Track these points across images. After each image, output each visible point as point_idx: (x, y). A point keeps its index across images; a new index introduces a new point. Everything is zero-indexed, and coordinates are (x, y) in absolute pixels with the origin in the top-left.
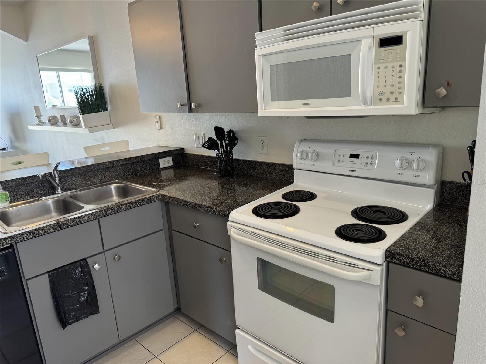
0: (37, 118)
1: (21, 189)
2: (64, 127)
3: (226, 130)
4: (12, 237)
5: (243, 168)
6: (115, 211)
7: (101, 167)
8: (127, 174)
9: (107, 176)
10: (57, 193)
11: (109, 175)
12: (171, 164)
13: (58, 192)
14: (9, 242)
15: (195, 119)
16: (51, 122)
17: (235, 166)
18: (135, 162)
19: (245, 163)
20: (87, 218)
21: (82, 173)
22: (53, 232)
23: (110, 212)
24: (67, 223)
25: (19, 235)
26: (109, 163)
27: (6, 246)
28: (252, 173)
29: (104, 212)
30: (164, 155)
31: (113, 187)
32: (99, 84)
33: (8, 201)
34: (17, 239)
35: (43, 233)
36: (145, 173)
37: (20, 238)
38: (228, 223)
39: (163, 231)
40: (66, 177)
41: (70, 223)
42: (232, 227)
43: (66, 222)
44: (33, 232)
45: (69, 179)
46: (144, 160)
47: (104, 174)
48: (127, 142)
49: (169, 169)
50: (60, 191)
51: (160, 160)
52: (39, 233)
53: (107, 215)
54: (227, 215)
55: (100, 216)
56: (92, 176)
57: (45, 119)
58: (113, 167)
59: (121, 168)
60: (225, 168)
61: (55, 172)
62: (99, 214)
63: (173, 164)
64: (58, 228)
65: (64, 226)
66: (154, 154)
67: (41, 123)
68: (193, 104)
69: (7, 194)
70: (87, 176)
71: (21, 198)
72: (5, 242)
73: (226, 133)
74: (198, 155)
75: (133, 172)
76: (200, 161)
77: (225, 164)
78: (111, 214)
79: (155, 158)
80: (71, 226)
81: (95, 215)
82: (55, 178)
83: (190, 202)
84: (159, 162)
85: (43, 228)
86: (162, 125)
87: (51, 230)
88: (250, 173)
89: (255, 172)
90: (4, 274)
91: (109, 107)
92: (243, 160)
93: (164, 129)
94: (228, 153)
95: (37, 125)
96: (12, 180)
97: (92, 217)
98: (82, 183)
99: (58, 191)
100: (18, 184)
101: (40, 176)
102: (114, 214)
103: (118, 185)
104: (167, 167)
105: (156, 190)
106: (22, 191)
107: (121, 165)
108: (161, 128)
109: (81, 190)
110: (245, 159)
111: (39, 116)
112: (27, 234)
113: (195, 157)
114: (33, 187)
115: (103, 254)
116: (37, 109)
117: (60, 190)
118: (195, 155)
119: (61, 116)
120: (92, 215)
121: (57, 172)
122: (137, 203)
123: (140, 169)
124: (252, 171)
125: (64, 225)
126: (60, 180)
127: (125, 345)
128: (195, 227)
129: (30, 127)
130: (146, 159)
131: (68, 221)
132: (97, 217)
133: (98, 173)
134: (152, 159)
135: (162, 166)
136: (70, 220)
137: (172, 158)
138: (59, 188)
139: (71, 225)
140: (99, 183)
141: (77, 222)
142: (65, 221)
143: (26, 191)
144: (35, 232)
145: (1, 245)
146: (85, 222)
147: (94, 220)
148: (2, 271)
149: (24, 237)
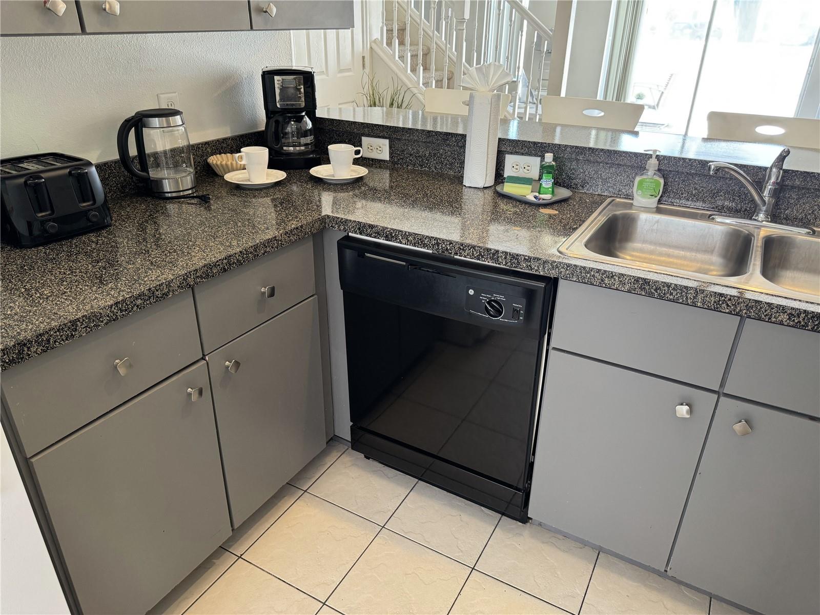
1: (695, 183)
4: (556, 264)
6: (800, 322)
10: (753, 217)
13: (756, 218)
14: (548, 270)
20: (715, 302)
22: (629, 291)
23: (784, 317)
24: (665, 290)
25: (568, 267)
27: (542, 274)
29: (766, 311)
33: (656, 197)
34: (561, 272)
35: (609, 284)
37: (567, 272)
40: (803, 191)
41: (671, 294)
43: (664, 286)
44: (592, 273)
45: (808, 198)
50: (761, 216)
52: (602, 281)
53: (769, 319)
55: (750, 312)
61: (774, 170)
62: (749, 308)
64: (642, 290)
65: (657, 292)
69: (660, 183)
72: (542, 266)
78: (783, 325)
80: (670, 300)
81: (738, 304)
82: (767, 183)
85: (613, 276)
87: (627, 287)
90: (519, 319)
96: (686, 159)
97: (728, 305)
99: (757, 215)
100: (693, 172)
101: (712, 167)
102: (790, 326)
106: (696, 189)
112: (581, 272)
114: (721, 187)
115: (715, 396)
120: (730, 300)
121: (779, 171)
125: (656, 290)
126: (776, 192)
131: (668, 286)
132: (741, 310)
136: (673, 286)
138: (764, 208)
139: (671, 297)
141: (687, 298)
142: (662, 282)
143: (703, 190)
144: (597, 275)
145: (536, 268)
146: (706, 307)
147: (730, 313)
148: (516, 312)
149: (573, 275)
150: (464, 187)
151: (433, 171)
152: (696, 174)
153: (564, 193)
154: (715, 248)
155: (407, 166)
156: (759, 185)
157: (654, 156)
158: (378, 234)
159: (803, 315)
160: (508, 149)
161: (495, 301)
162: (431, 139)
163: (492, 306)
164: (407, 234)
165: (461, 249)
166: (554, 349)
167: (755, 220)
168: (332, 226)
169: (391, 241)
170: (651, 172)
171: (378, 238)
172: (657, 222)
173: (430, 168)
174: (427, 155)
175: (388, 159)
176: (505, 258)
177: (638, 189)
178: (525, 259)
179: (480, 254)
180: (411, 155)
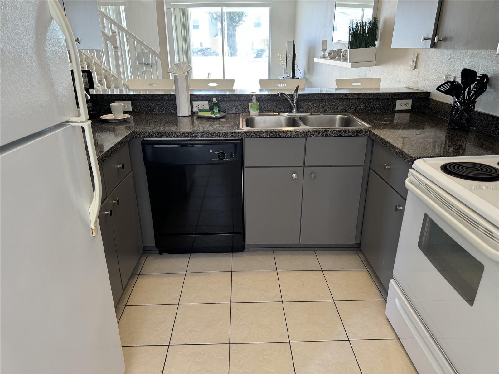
0: (322, 51)
2: (338, 61)
3: (479, 74)
5: (485, 124)
6: (321, 135)
7: (336, 97)
8: (358, 109)
9: (339, 107)
11: (341, 107)
12: (409, 107)
14: (240, 136)
15: (451, 59)
16: (331, 56)
17: (476, 120)
18: (370, 98)
19: (488, 118)
20: (297, 134)
21: (318, 100)
23: (317, 134)
25: (247, 133)
26: (344, 94)
27: (238, 138)
28: (493, 132)
29: (312, 134)
30: (403, 97)
31: (338, 117)
32: (374, 18)
34: (245, 135)
35: (262, 136)
36: (377, 112)
37: (247, 135)
38: (410, 170)
39: (363, 167)
40: (304, 101)
42: (412, 175)
43: (280, 133)
44: (256, 133)
45: (306, 103)
46: (380, 98)
47: (337, 104)
48: (379, 80)
49: (405, 112)
51: (398, 101)
52: (260, 135)
53: (314, 136)
54: (412, 161)
56: (325, 104)
57: (327, 54)
58: (347, 99)
59: (354, 101)
60: (458, 120)
61: (295, 94)
62: (307, 134)
63: (412, 108)
64: (273, 136)
66: (392, 93)
67: (324, 57)
68: (437, 38)
69: (258, 105)
70: (321, 103)
71: (268, 111)
72: (237, 134)
73: (478, 78)
74: (441, 102)
75: (364, 108)
76: (441, 109)
77: (460, 115)
78: (317, 137)
79: (392, 98)
80: (283, 137)
81: (304, 133)
82: (294, 99)
83: (387, 142)
84: (396, 103)
86: (417, 65)
88: (490, 132)
89: (496, 131)
90: (232, 157)
91: (377, 44)
92: (487, 115)
93: (418, 69)
94: (470, 103)
95: (321, 58)
97: (301, 134)
98: (316, 109)
99: (293, 111)
101: (279, 93)
102: (319, 137)
103: (343, 116)
104: (404, 110)
105: (368, 126)
106: (270, 106)
107: (355, 99)
108: (415, 68)
109: (311, 114)
110: (491, 113)
111: (324, 50)
113: (438, 104)
115: (303, 168)
116: (324, 42)
117: (295, 111)
118: (439, 102)
119: (338, 50)
120: (301, 132)
121: (297, 94)
122: (343, 133)
123: (373, 106)
124: (493, 129)
125: (278, 135)
126: (297, 102)
127: (305, 251)
128: (385, 169)
129: (315, 60)
130: (381, 97)
131: (282, 132)
132: (305, 135)
133: (332, 102)
134: (389, 99)
135: (398, 108)
137: (412, 101)
138: (295, 108)
140: (330, 112)
141: (288, 135)
142: (280, 131)
144: (258, 133)
145: (235, 136)
146: (294, 137)
147: (302, 137)
148: (231, 155)
149: (249, 135)
150: (178, 117)
151: (157, 113)
152: (269, 100)
153: (223, 114)
154: (283, 125)
155: (143, 112)
156: (292, 99)
157: (254, 95)
158: (162, 135)
159: (322, 132)
160: (194, 99)
161: (221, 153)
162: (155, 98)
163: (221, 155)
164: (177, 132)
165: (203, 134)
166: (246, 167)
167: (293, 113)
168: (136, 136)
169: (169, 137)
170: (254, 101)
171: (162, 137)
172: (262, 119)
173: (155, 112)
174: (153, 106)
175: (132, 110)
176: (223, 134)
177: (251, 108)
178: (230, 133)
179: (212, 135)
180: (144, 107)
